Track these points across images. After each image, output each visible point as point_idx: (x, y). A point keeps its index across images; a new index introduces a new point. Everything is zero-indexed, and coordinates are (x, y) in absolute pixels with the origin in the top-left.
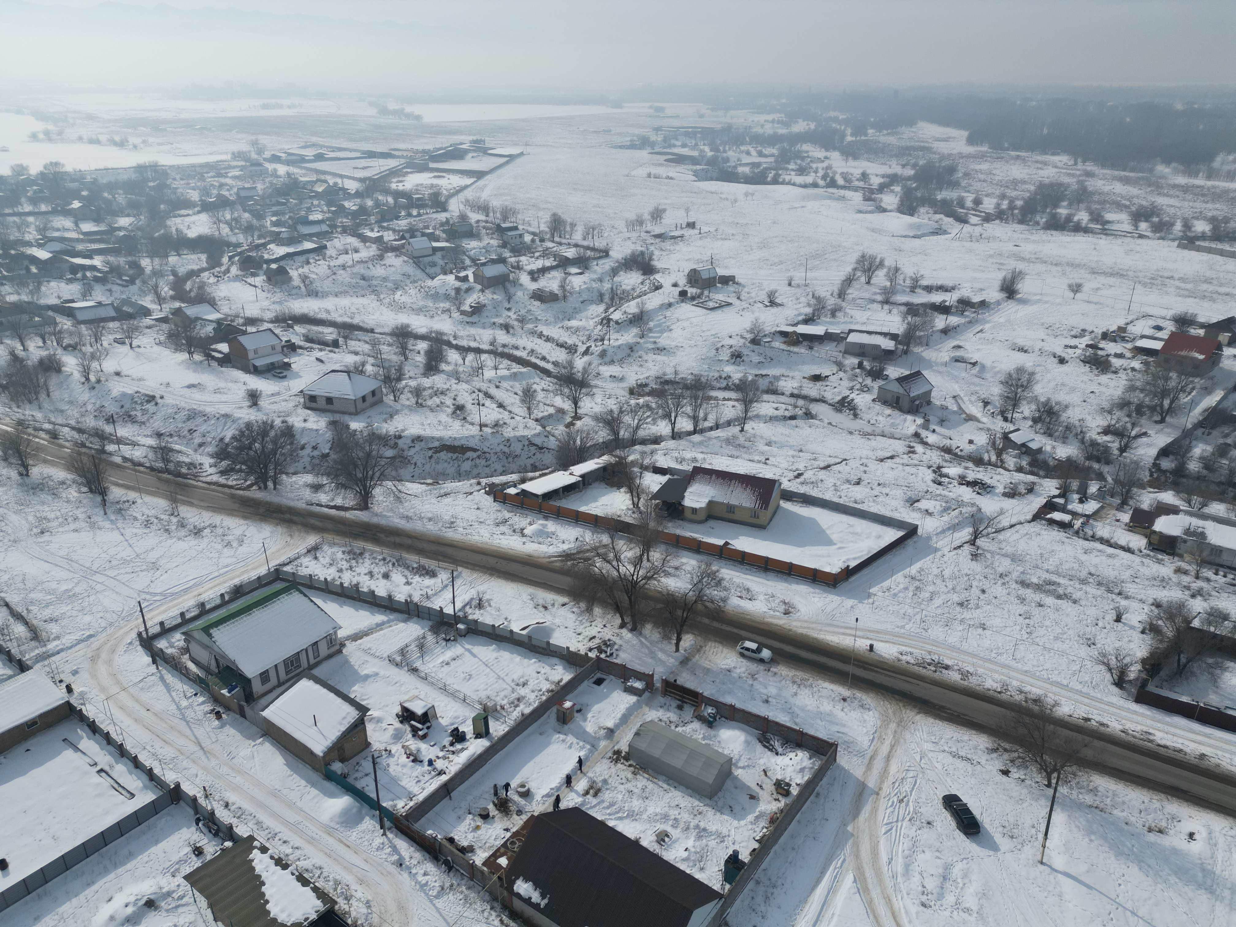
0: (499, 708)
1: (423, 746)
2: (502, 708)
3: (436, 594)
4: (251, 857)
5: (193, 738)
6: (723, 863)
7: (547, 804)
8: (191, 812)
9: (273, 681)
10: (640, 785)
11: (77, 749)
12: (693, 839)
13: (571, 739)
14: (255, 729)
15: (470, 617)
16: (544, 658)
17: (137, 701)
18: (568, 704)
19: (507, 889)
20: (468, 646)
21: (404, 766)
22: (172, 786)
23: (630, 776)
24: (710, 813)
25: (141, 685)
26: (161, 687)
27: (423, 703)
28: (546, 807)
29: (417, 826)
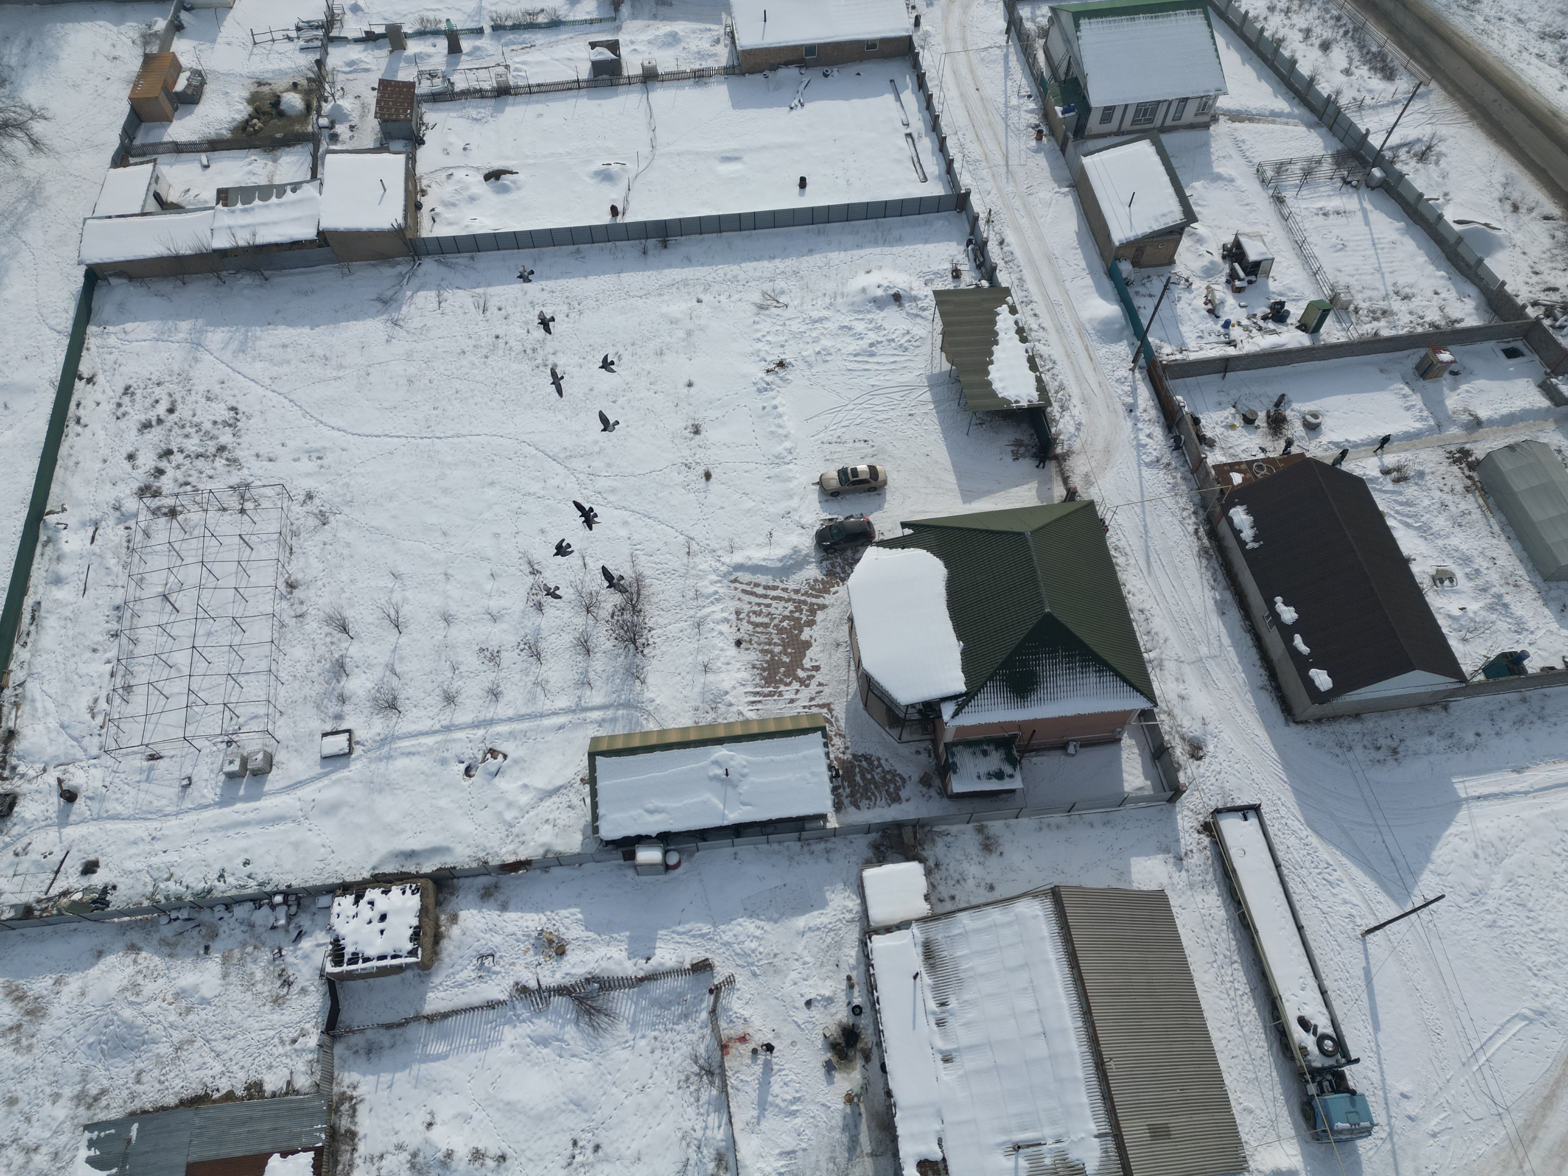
0: (1352, 308)
1: (1231, 301)
2: (1356, 310)
3: (1373, 107)
4: (999, 309)
5: (1004, 148)
6: (1498, 652)
7: (1329, 453)
8: (968, 229)
9: (1113, 125)
10: (1463, 506)
11: (898, 98)
12: (1481, 604)
13: (1416, 399)
14: (1066, 173)
15: (1398, 166)
16: (1459, 278)
17: (972, 72)
18: (1445, 356)
19: (1222, 505)
20: (1367, 205)
21: (1195, 310)
22: (963, 191)
23: (1459, 488)
24: (1529, 594)
25: (983, 54)
26: (1000, 68)
27: (1263, 249)
28: (1327, 456)
29: (1170, 384)
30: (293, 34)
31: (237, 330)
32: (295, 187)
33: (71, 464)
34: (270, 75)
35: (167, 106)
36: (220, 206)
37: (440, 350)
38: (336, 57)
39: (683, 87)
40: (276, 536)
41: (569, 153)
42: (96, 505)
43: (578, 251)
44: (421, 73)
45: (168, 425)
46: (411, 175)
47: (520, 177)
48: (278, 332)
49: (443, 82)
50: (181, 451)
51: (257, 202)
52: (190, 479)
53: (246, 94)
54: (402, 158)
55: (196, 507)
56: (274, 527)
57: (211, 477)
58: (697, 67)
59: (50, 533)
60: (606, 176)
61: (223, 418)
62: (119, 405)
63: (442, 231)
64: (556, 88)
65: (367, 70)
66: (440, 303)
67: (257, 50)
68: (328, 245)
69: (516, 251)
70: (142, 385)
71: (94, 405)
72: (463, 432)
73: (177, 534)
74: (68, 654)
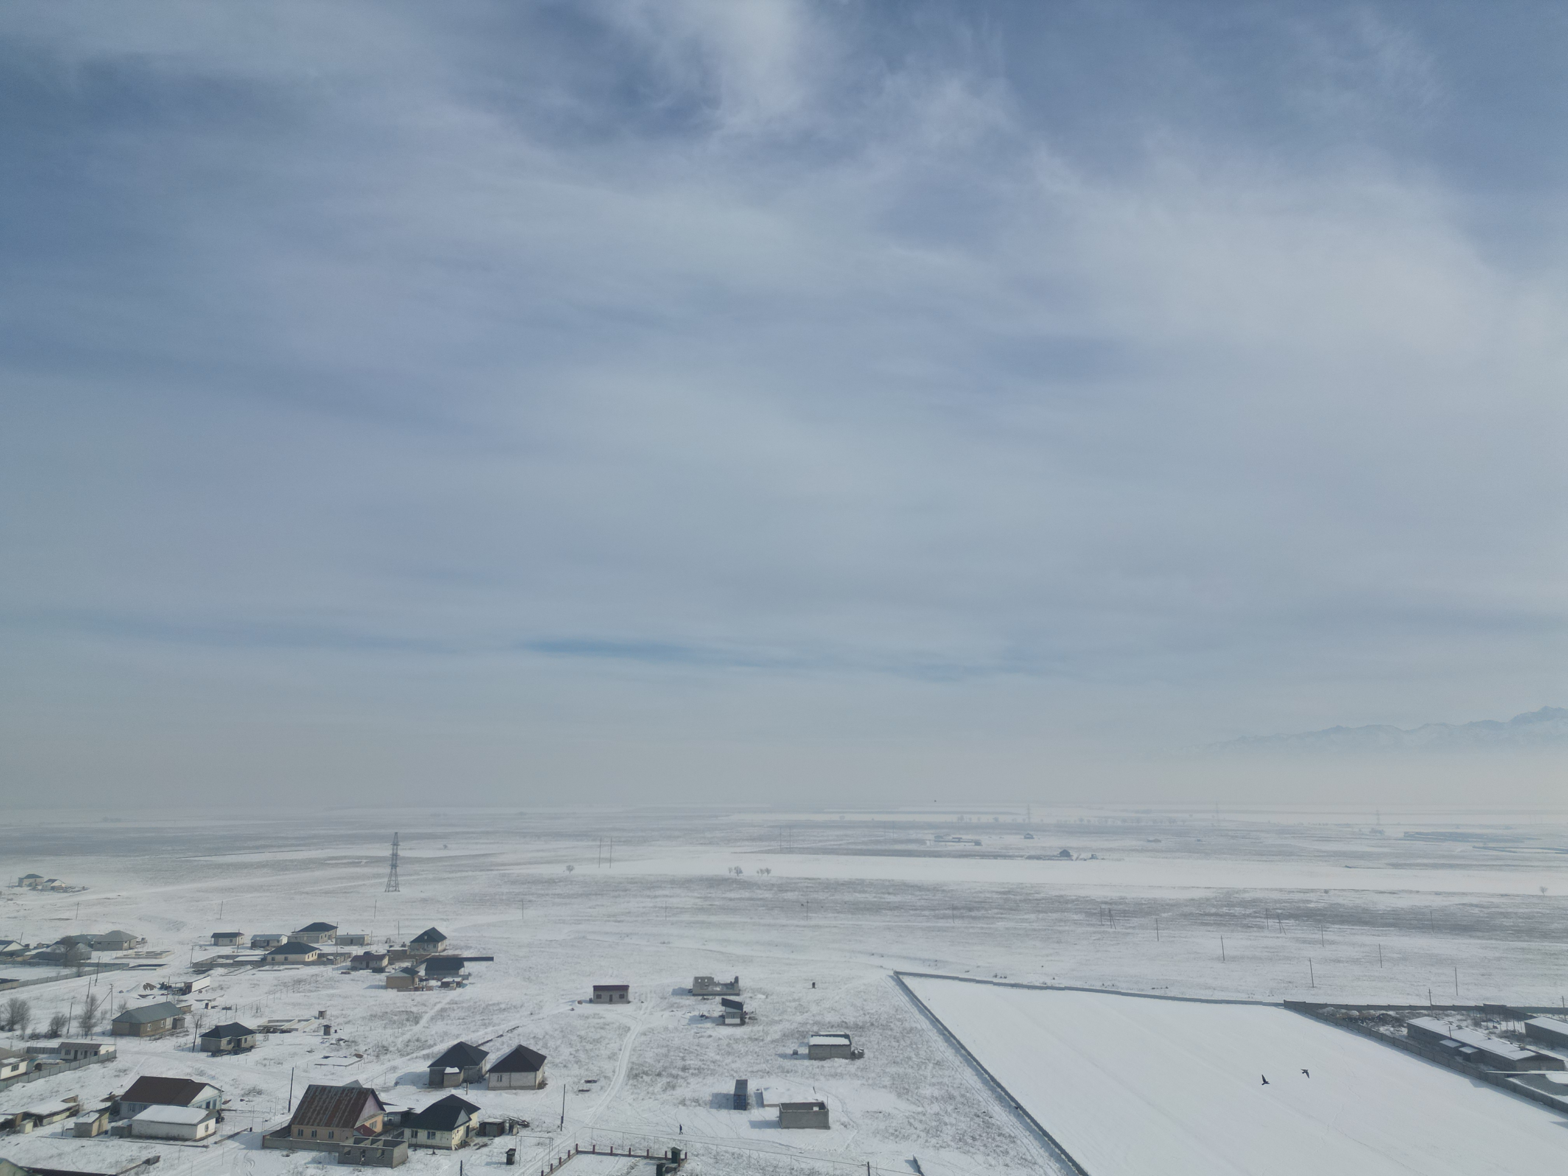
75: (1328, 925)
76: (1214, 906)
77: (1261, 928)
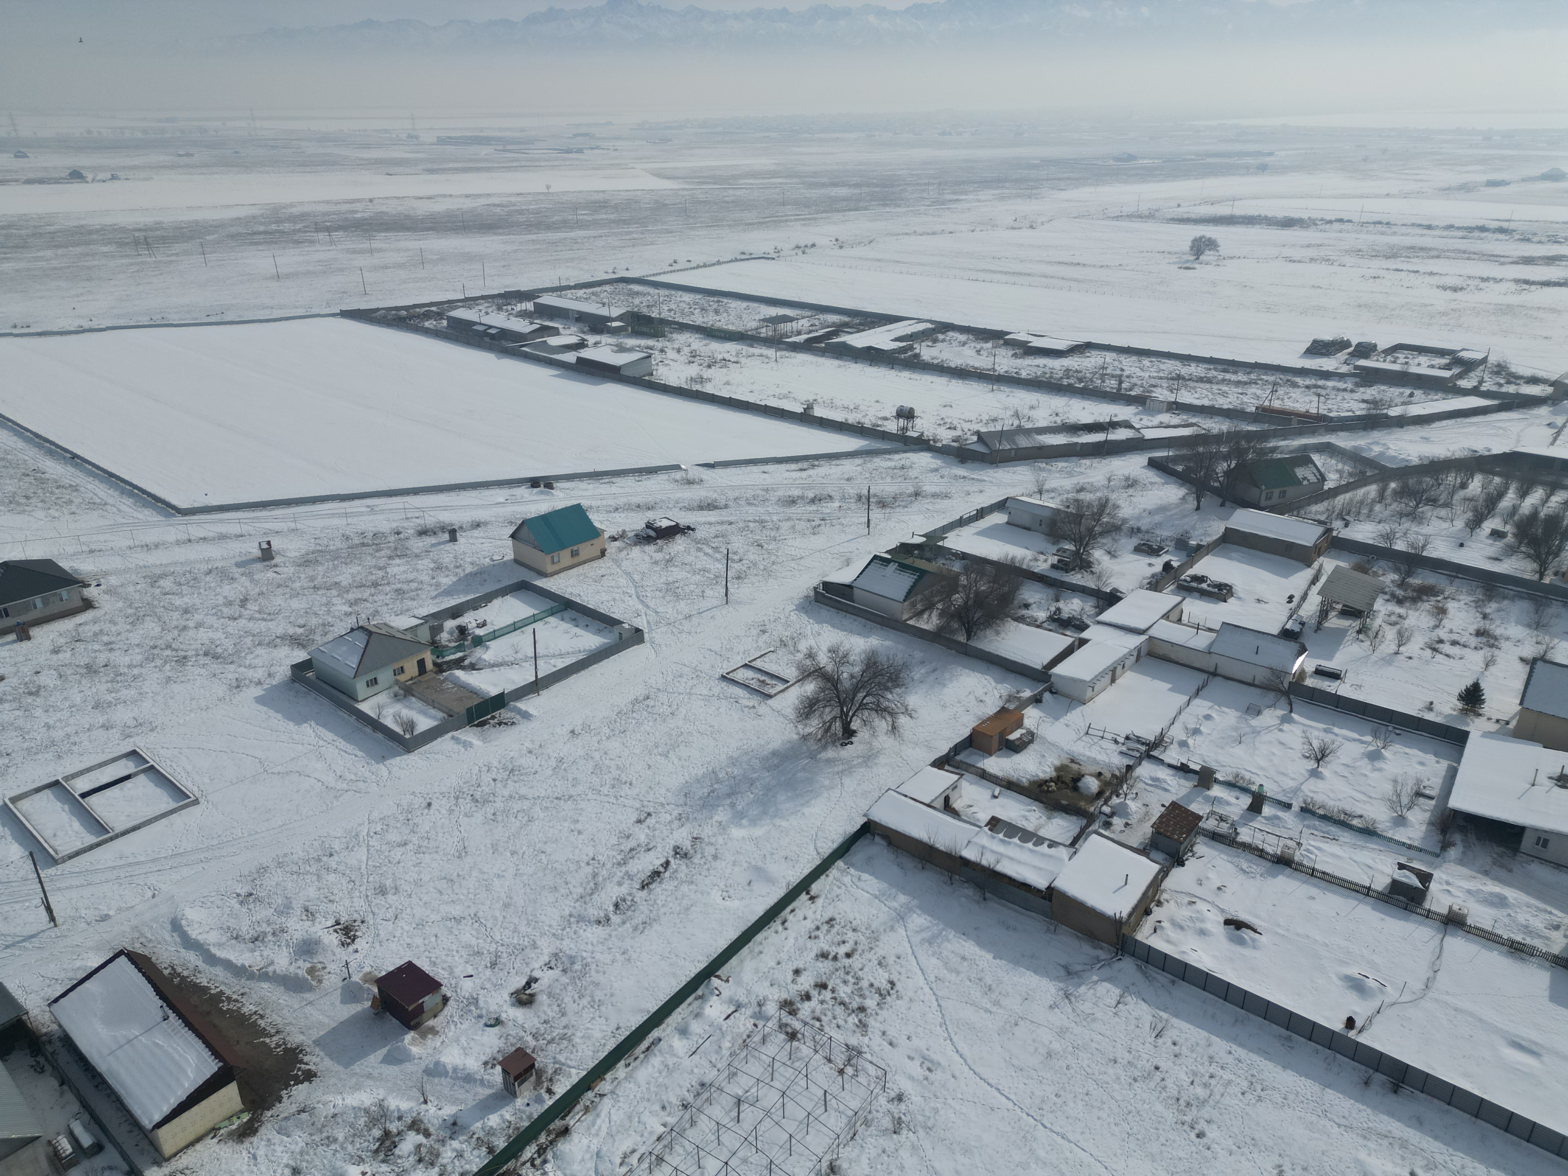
30: (1121, 740)
31: (937, 925)
32: (1053, 844)
33: (757, 950)
34: (1085, 759)
35: (995, 743)
36: (986, 829)
37: (1094, 1045)
38: (1146, 770)
39: (1491, 950)
40: (851, 1113)
41: (1326, 945)
42: (749, 992)
43: (1289, 1039)
44: (1213, 813)
45: (839, 964)
46: (1155, 885)
47: (1263, 939)
48: (967, 944)
49: (1229, 828)
50: (833, 991)
51: (1016, 840)
52: (823, 1018)
53: (1057, 763)
54: (1156, 867)
55: (811, 1044)
56: (855, 1104)
57: (838, 1027)
58: (1519, 938)
59: (707, 992)
60: (1357, 985)
61: (879, 985)
62: (818, 928)
63: (1157, 943)
64: (1342, 883)
65: (1166, 790)
66: (1119, 1003)
67: (1086, 739)
68: (1050, 901)
69: (1221, 1001)
70: (843, 924)
71: (802, 918)
72: (1071, 1136)
73: (783, 1056)
74: (646, 1096)
75: (375, 234)
76: (262, 224)
77: (312, 242)
